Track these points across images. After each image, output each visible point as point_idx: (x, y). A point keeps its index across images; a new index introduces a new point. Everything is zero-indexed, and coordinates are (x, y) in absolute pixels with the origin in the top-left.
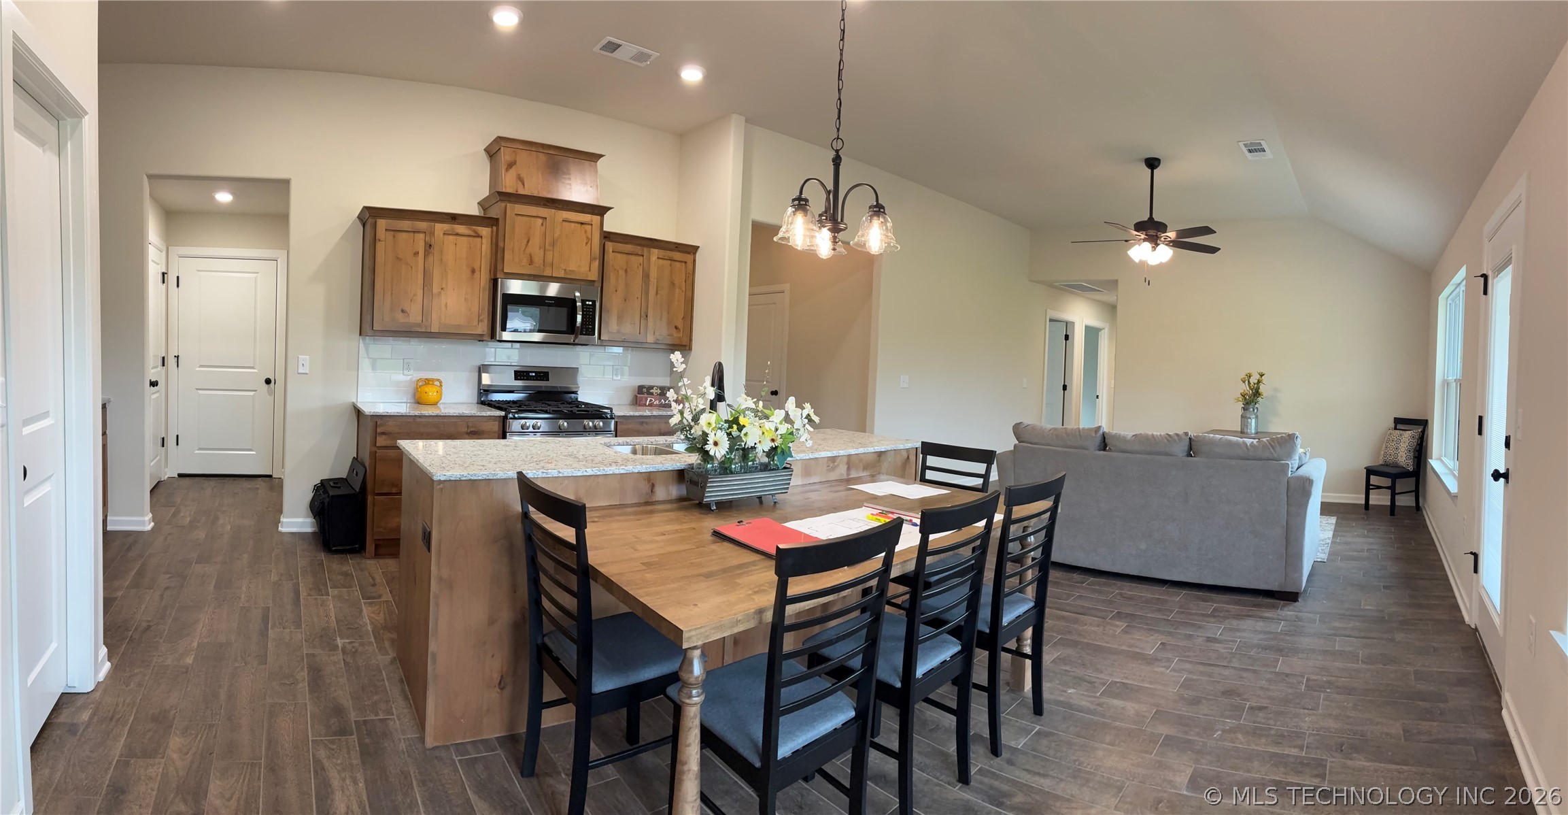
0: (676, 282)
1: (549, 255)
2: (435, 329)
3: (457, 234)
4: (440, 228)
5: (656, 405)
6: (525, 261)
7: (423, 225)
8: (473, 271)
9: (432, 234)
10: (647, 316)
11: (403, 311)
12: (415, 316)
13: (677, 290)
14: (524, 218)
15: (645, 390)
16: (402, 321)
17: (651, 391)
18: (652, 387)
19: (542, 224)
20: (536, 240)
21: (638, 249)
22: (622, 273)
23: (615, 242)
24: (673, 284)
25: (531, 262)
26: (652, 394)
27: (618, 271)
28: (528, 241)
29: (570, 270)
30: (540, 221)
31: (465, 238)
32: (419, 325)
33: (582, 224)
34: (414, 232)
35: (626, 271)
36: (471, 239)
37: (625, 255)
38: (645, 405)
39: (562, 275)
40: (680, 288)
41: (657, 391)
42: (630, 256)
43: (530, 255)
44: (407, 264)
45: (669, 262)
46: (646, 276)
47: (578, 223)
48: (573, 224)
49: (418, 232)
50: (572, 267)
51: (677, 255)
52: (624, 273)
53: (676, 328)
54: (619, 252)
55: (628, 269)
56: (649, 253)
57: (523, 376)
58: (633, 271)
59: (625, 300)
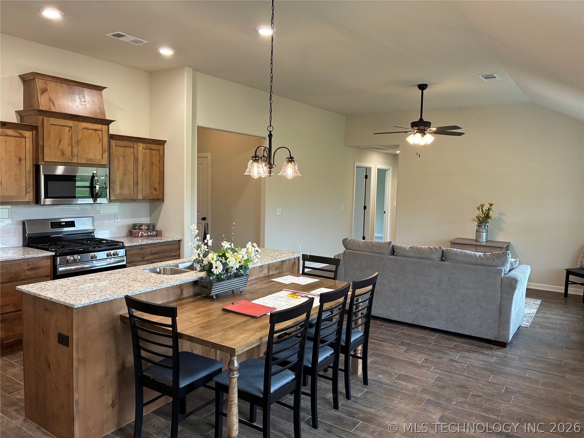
0: (154, 161)
1: (75, 150)
3: (7, 135)
5: (145, 236)
6: (59, 153)
8: (20, 160)
10: (137, 183)
13: (154, 167)
14: (57, 127)
15: (137, 227)
17: (141, 228)
18: (141, 225)
19: (69, 130)
20: (66, 141)
21: (130, 144)
22: (121, 158)
23: (116, 140)
24: (152, 163)
25: (63, 154)
26: (142, 229)
27: (119, 157)
28: (60, 141)
29: (89, 159)
30: (68, 129)
31: (13, 138)
33: (95, 130)
35: (124, 157)
36: (18, 139)
37: (122, 148)
38: (138, 237)
39: (84, 161)
40: (156, 165)
41: (145, 228)
42: (126, 148)
43: (62, 150)
45: (149, 151)
46: (136, 160)
47: (93, 130)
48: (90, 131)
51: (154, 146)
53: (155, 189)
54: (119, 146)
55: (125, 156)
56: (138, 146)
57: (57, 225)
58: (128, 157)
59: (124, 174)
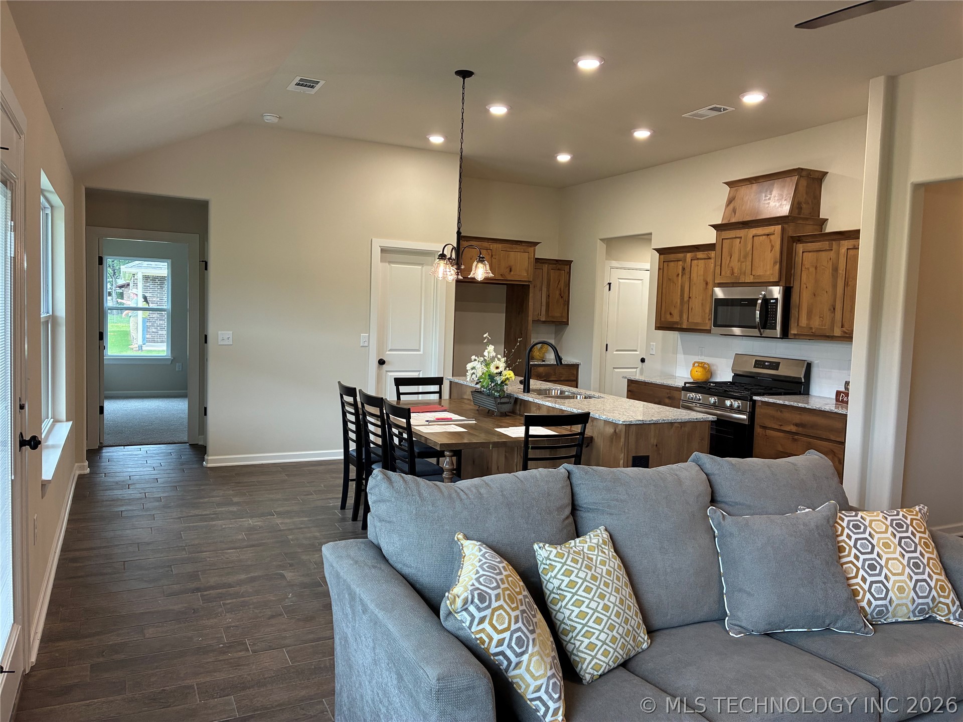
1: (743, 266)
2: (684, 327)
3: (698, 259)
4: (689, 255)
7: (681, 255)
8: (707, 284)
9: (685, 261)
10: (834, 309)
11: (671, 314)
12: (676, 318)
14: (728, 240)
16: (670, 320)
19: (740, 242)
20: (735, 256)
21: (826, 245)
22: (812, 270)
25: (733, 273)
27: (808, 269)
28: (731, 257)
29: (758, 276)
30: (738, 240)
31: (703, 261)
32: (677, 323)
33: (768, 235)
34: (677, 261)
35: (816, 268)
36: (706, 261)
37: (815, 253)
42: (820, 253)
43: (732, 267)
44: (673, 282)
47: (764, 235)
48: (761, 237)
49: (679, 261)
50: (759, 272)
52: (814, 269)
54: (810, 252)
55: (818, 266)
56: (839, 246)
57: (761, 365)
58: (823, 267)
59: (815, 295)
